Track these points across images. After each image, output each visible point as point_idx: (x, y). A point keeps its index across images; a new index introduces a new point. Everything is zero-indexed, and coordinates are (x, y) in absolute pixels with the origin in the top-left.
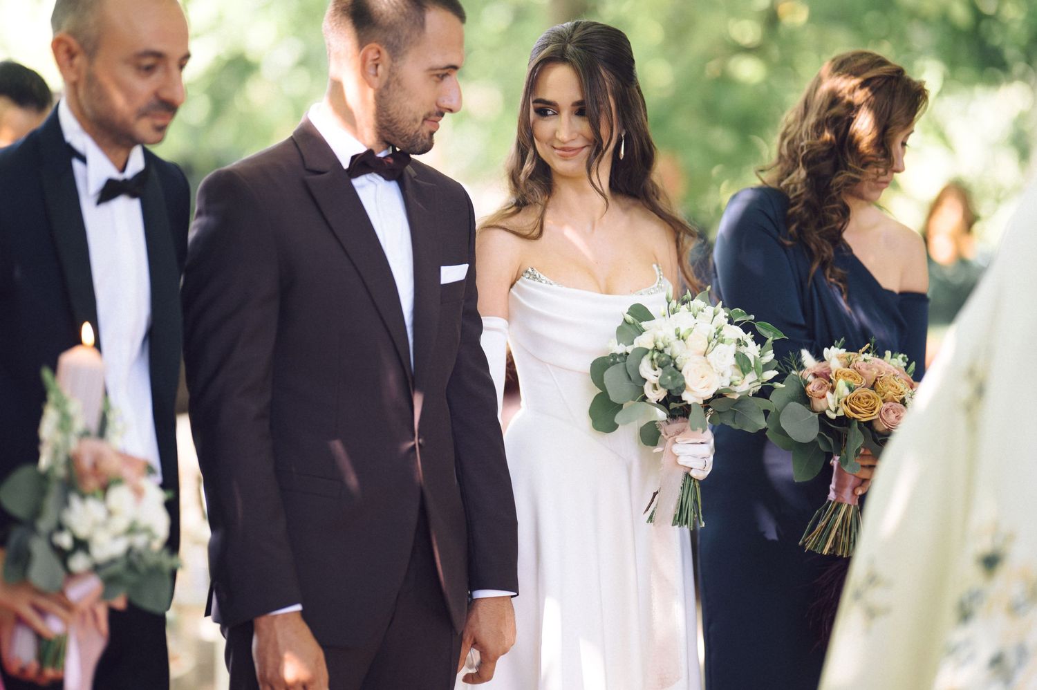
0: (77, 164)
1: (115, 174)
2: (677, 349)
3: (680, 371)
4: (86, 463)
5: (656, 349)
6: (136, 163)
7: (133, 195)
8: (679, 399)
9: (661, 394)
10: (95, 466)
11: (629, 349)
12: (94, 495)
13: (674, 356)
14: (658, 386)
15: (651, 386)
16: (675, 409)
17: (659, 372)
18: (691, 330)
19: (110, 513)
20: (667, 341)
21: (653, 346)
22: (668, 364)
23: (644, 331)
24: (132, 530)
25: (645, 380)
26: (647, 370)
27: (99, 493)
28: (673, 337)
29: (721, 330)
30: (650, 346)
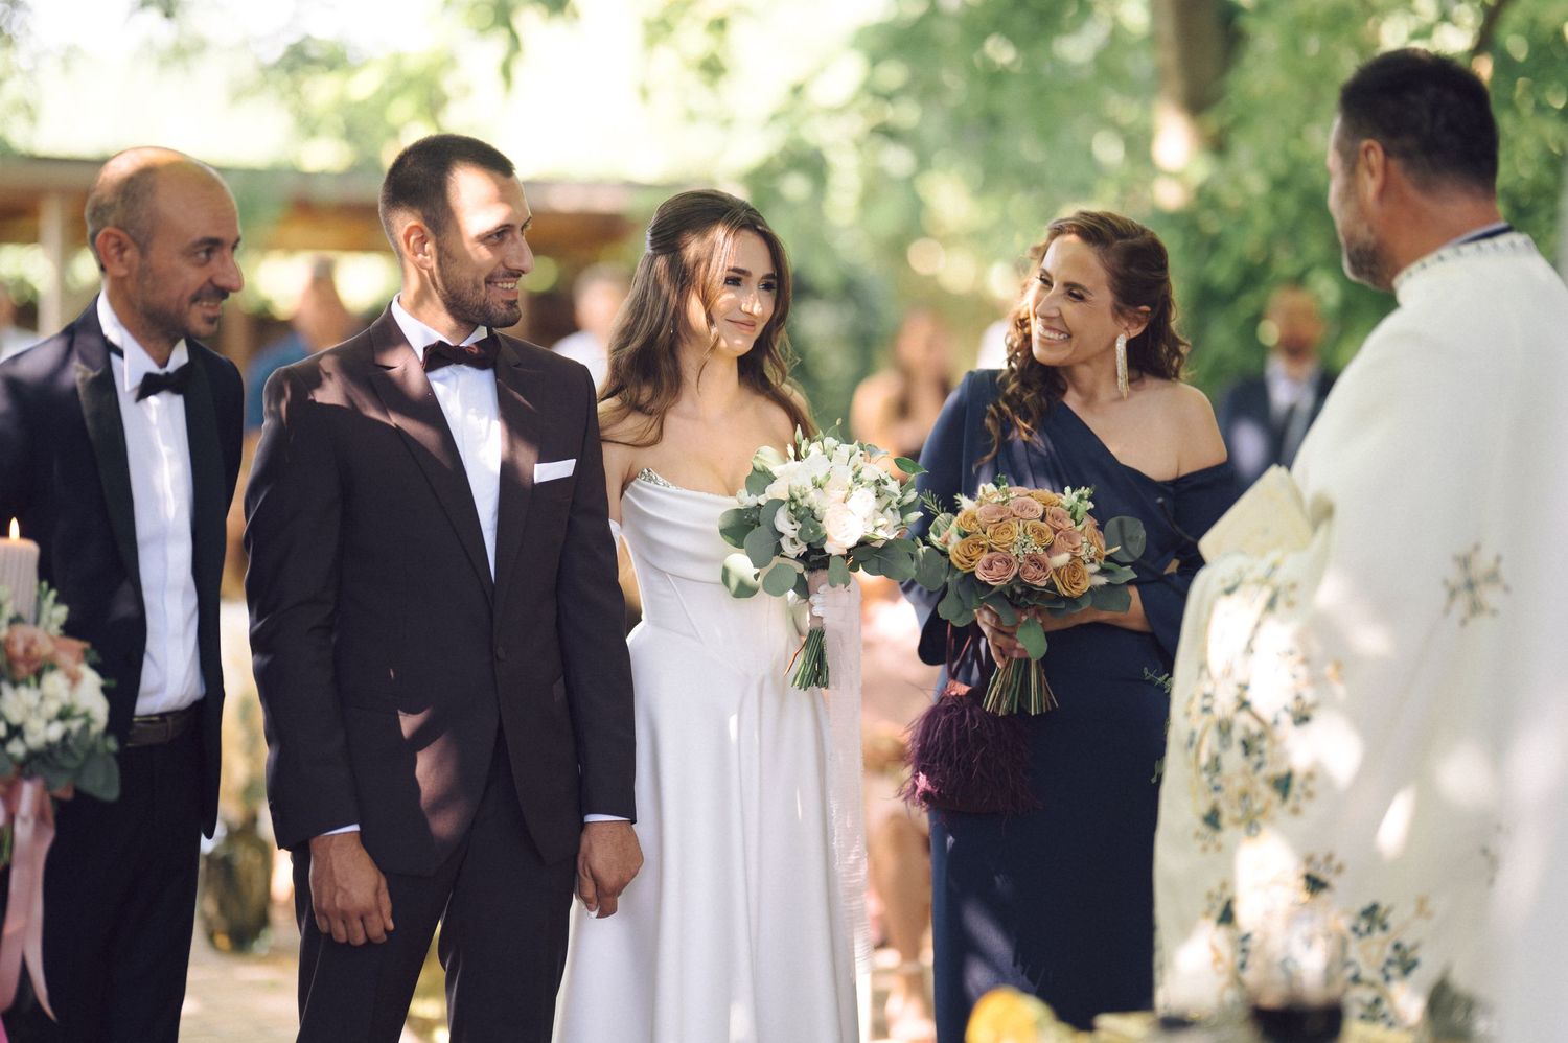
0: (114, 358)
1: (154, 369)
2: (813, 498)
3: (821, 522)
4: (19, 648)
5: (793, 499)
6: (180, 356)
7: (176, 390)
8: (822, 551)
9: (802, 548)
10: (27, 651)
11: (762, 500)
12: (27, 683)
13: (813, 507)
14: (797, 540)
15: (789, 541)
16: (815, 561)
17: (798, 526)
18: (828, 477)
19: (42, 699)
20: (803, 492)
21: (789, 497)
22: (808, 517)
23: (775, 478)
24: (64, 715)
25: (782, 535)
26: (783, 522)
27: (33, 681)
28: (810, 488)
29: (859, 472)
30: (785, 496)
